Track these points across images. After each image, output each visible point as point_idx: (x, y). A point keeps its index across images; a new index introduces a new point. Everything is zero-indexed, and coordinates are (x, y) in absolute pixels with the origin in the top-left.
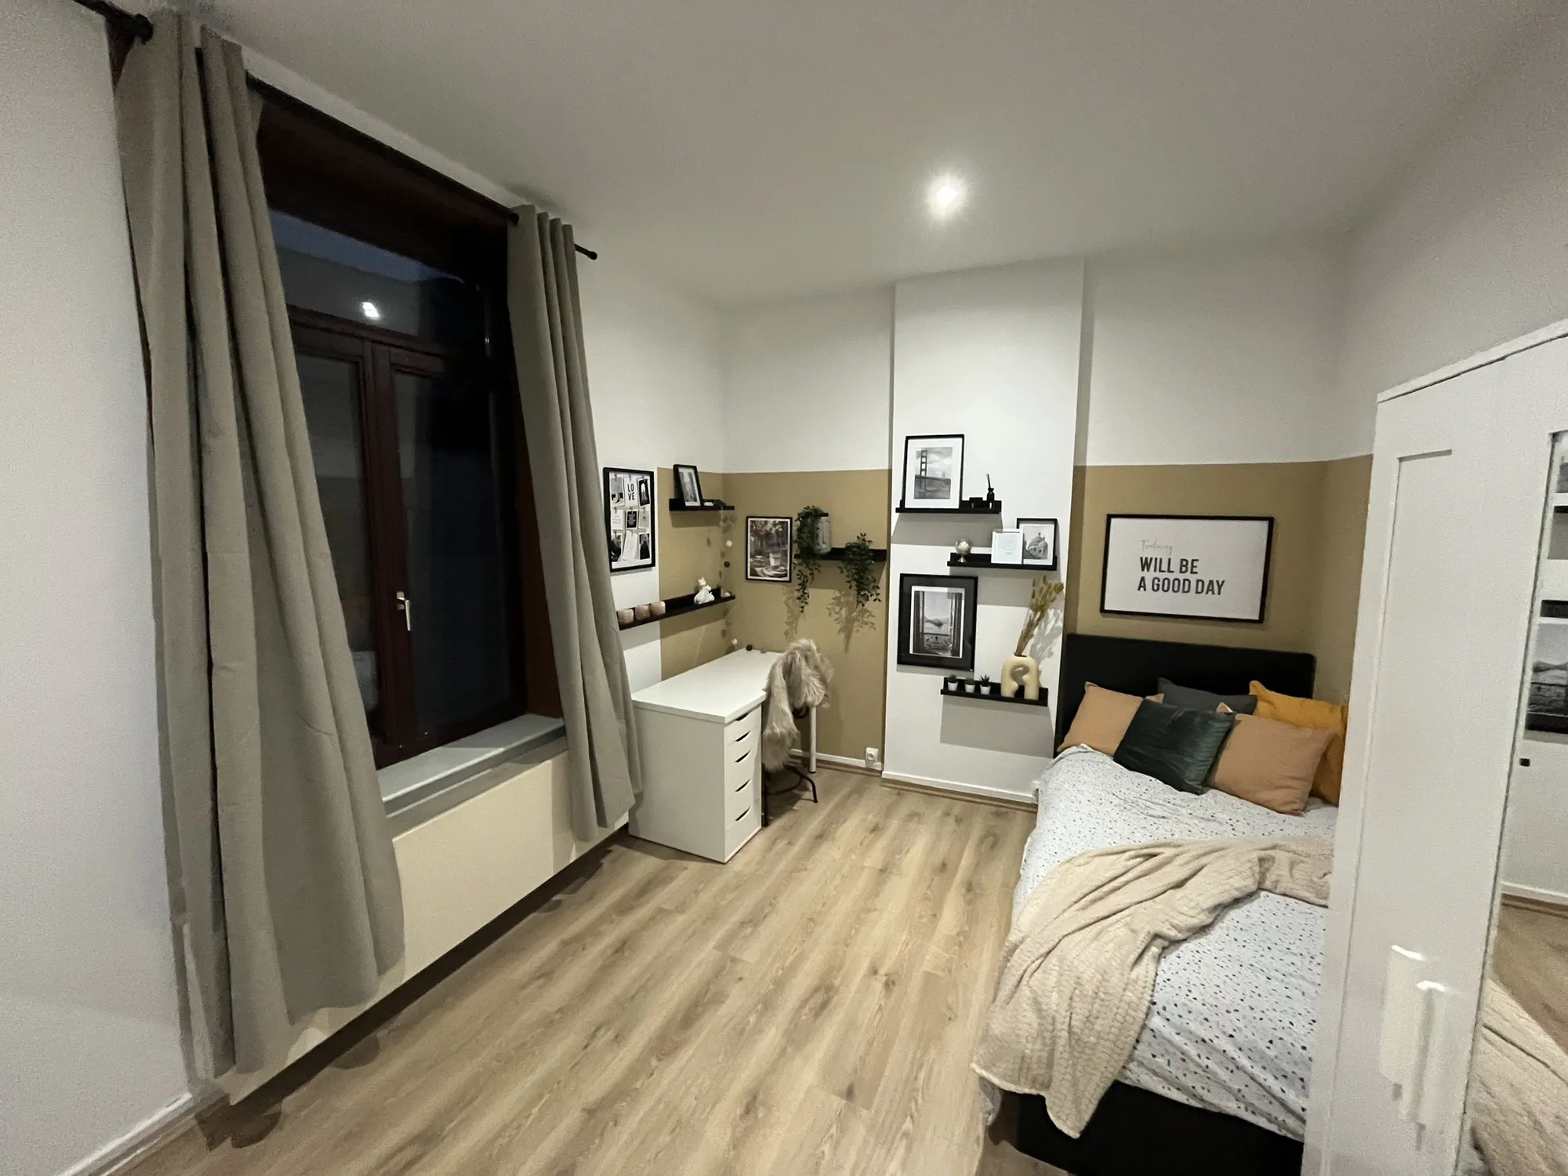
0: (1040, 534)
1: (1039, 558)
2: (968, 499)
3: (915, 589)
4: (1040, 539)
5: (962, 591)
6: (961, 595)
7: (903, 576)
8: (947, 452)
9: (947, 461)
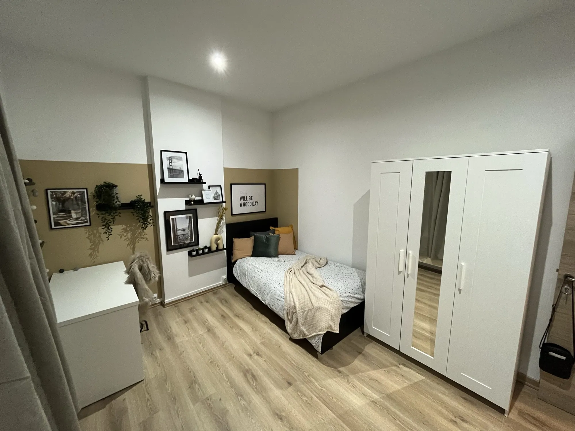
0: (216, 191)
1: (218, 199)
2: (192, 178)
3: (171, 217)
4: (217, 193)
5: (191, 215)
6: (191, 217)
7: (165, 213)
8: (180, 159)
9: (180, 162)
